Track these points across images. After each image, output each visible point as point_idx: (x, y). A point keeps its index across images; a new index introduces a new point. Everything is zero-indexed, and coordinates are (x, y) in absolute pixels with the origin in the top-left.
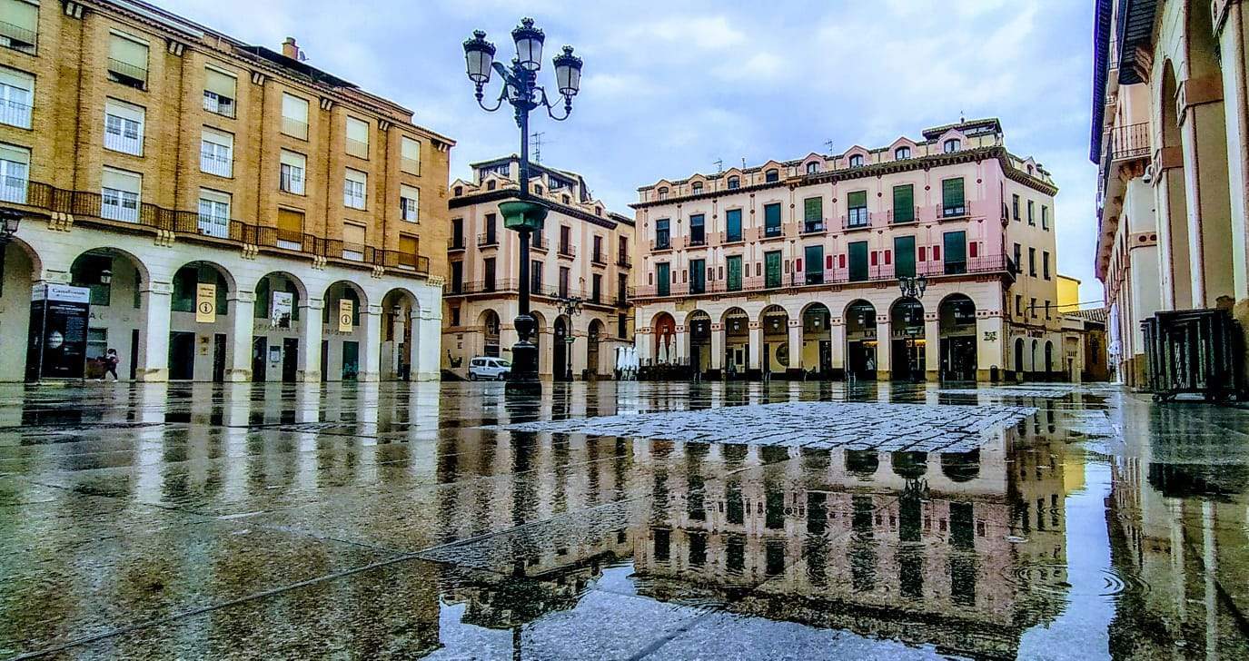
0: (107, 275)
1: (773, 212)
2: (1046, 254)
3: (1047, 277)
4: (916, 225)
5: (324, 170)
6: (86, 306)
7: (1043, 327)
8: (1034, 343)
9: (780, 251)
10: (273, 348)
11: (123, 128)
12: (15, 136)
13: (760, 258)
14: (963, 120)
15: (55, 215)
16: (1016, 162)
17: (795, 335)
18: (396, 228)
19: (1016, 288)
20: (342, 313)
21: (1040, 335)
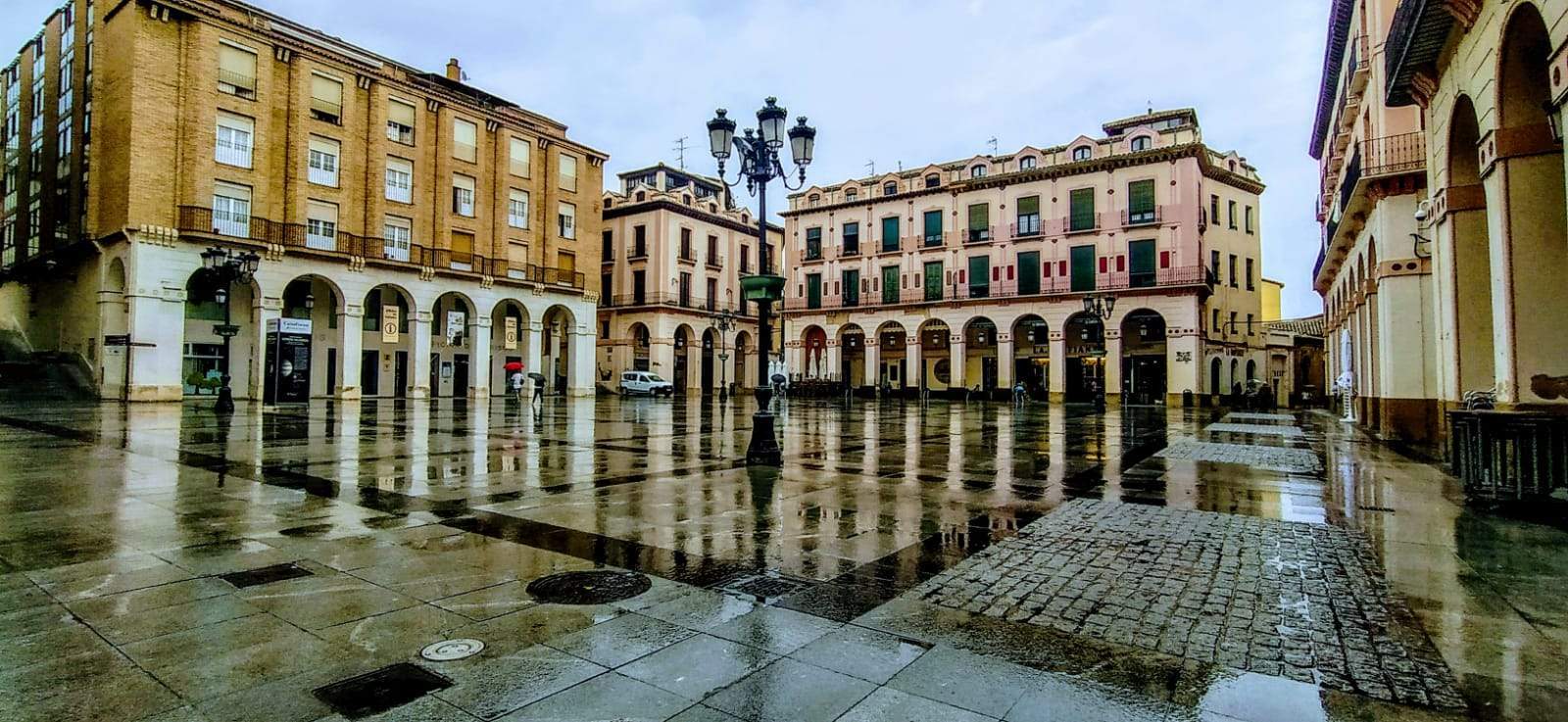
0: (310, 299)
1: (933, 219)
2: (1249, 262)
3: (1250, 287)
4: (1097, 233)
5: (491, 191)
6: (309, 337)
7: (1245, 345)
8: (1234, 362)
9: (941, 262)
10: (445, 364)
11: (322, 163)
12: (239, 175)
13: (919, 269)
14: (1150, 110)
15: (270, 247)
16: (1216, 159)
17: (957, 352)
18: (556, 245)
19: (1214, 301)
20: (508, 330)
21: (1240, 354)
